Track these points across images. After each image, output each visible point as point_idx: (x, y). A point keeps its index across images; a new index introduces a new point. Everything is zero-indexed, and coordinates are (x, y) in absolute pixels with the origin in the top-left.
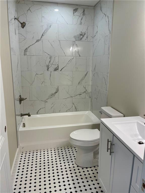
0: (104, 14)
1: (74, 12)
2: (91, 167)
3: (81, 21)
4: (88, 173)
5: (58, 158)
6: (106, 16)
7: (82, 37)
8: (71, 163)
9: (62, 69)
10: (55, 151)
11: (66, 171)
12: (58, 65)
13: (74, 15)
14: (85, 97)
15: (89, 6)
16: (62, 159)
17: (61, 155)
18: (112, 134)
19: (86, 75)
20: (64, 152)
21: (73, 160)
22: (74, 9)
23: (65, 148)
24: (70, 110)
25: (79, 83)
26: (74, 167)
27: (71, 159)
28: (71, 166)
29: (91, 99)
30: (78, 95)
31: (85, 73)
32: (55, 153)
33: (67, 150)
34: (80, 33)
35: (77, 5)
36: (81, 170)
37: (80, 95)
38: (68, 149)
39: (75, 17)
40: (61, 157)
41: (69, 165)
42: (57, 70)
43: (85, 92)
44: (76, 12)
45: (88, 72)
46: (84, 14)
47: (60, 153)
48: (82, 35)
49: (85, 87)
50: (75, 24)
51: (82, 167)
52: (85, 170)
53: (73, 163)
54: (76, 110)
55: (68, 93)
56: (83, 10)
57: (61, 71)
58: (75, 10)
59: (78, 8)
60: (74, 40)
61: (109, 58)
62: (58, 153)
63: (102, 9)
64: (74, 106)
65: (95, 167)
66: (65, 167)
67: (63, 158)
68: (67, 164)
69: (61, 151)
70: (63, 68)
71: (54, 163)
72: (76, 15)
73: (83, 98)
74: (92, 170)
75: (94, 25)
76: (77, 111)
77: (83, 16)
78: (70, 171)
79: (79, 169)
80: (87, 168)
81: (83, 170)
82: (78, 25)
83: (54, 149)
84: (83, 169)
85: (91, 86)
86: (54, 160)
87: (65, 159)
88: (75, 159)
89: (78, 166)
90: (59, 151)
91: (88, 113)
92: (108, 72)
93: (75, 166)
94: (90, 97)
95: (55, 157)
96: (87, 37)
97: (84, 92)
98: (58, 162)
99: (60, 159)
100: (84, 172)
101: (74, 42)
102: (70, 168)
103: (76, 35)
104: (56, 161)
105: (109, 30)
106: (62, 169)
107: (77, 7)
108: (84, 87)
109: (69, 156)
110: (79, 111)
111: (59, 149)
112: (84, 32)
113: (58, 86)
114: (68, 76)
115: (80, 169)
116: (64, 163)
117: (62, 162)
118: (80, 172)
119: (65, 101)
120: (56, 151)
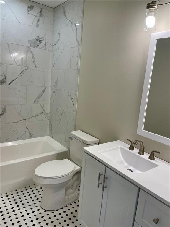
0: (70, 21)
1: (29, 10)
2: (62, 208)
3: (37, 23)
4: (61, 216)
5: (14, 206)
6: (72, 23)
7: (38, 42)
8: (35, 209)
9: (11, 82)
10: (8, 197)
11: (32, 221)
12: (5, 76)
13: (29, 13)
14: (43, 119)
15: (47, 6)
16: (21, 207)
17: (18, 201)
18: (105, 166)
19: (44, 91)
20: (22, 196)
21: (38, 204)
22: (29, 6)
23: (22, 190)
24: (22, 137)
25: (35, 101)
26: (40, 213)
27: (35, 204)
28: (36, 212)
29: (50, 121)
30: (34, 116)
31: (43, 89)
32: (8, 200)
33: (25, 192)
34: (37, 38)
35: (33, 2)
36: (51, 215)
37: (36, 117)
38: (26, 190)
39: (30, 16)
40: (20, 204)
41: (33, 212)
42: (5, 83)
43: (43, 112)
44: (32, 10)
45: (46, 88)
46: (41, 15)
47: (17, 198)
48: (39, 41)
49: (43, 107)
50: (30, 25)
51: (51, 211)
52: (56, 213)
53: (38, 208)
54: (31, 136)
55: (19, 114)
56: (40, 9)
57: (10, 84)
58: (30, 8)
59: (34, 6)
60: (29, 45)
61: (78, 74)
62: (14, 199)
63: (67, 14)
64: (28, 131)
65: (66, 206)
66: (28, 216)
67: (23, 204)
68: (30, 211)
69: (17, 194)
70: (13, 81)
71: (12, 214)
72: (31, 14)
73: (40, 121)
74: (64, 212)
75: (53, 31)
76: (32, 138)
77: (41, 17)
78: (37, 219)
79: (48, 215)
80: (57, 210)
81: (53, 215)
82: (34, 27)
83: (6, 195)
84: (53, 213)
85: (49, 105)
86: (10, 210)
87: (26, 205)
88: (39, 202)
89: (45, 211)
90: (13, 196)
91: (47, 139)
92: (77, 90)
93: (42, 211)
94: (49, 119)
95: (11, 205)
96: (45, 45)
97: (41, 113)
98: (17, 212)
99: (18, 206)
100: (55, 216)
101: (28, 48)
102: (35, 215)
103: (31, 39)
104: (14, 211)
105: (77, 41)
106: (24, 220)
107: (33, 4)
108: (41, 106)
109: (30, 200)
110: (34, 137)
111: (14, 192)
112: (42, 37)
113: (6, 105)
114: (20, 91)
115: (50, 213)
116: (26, 211)
117: (23, 210)
118: (50, 218)
119: (16, 125)
120: (10, 196)
